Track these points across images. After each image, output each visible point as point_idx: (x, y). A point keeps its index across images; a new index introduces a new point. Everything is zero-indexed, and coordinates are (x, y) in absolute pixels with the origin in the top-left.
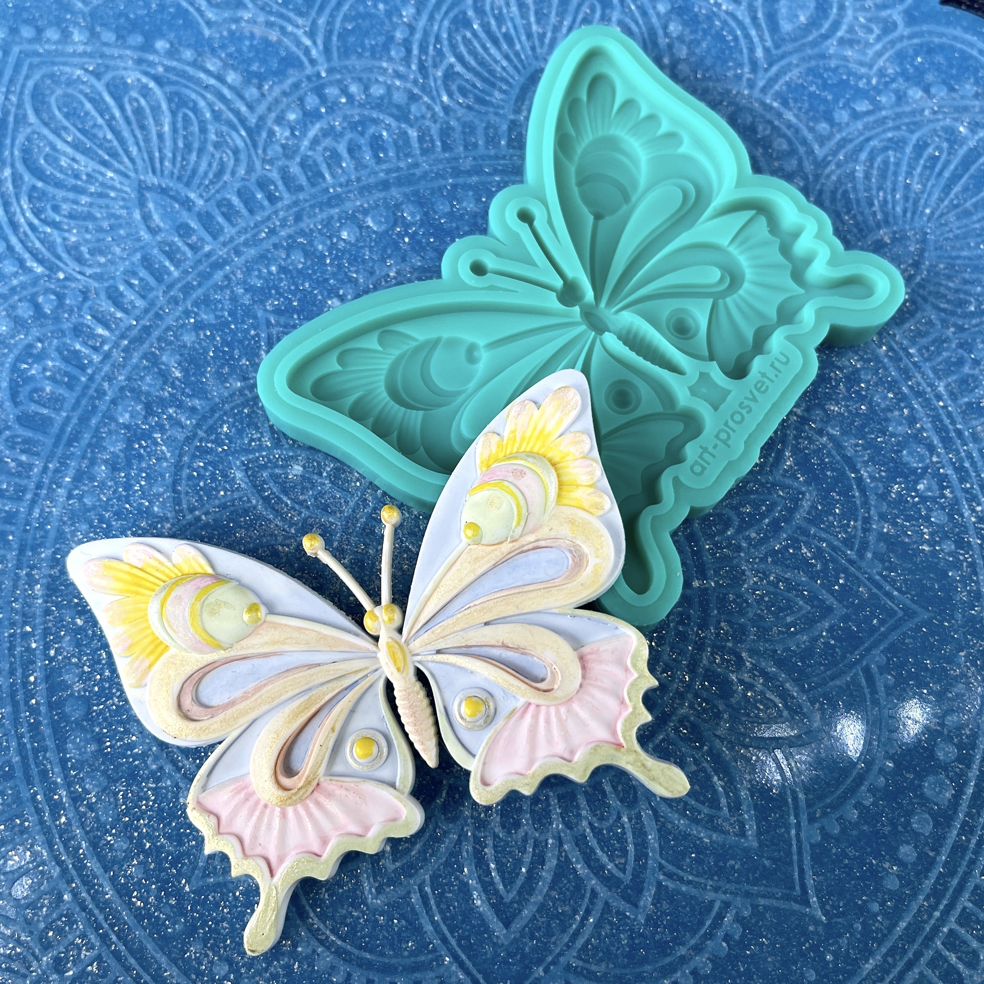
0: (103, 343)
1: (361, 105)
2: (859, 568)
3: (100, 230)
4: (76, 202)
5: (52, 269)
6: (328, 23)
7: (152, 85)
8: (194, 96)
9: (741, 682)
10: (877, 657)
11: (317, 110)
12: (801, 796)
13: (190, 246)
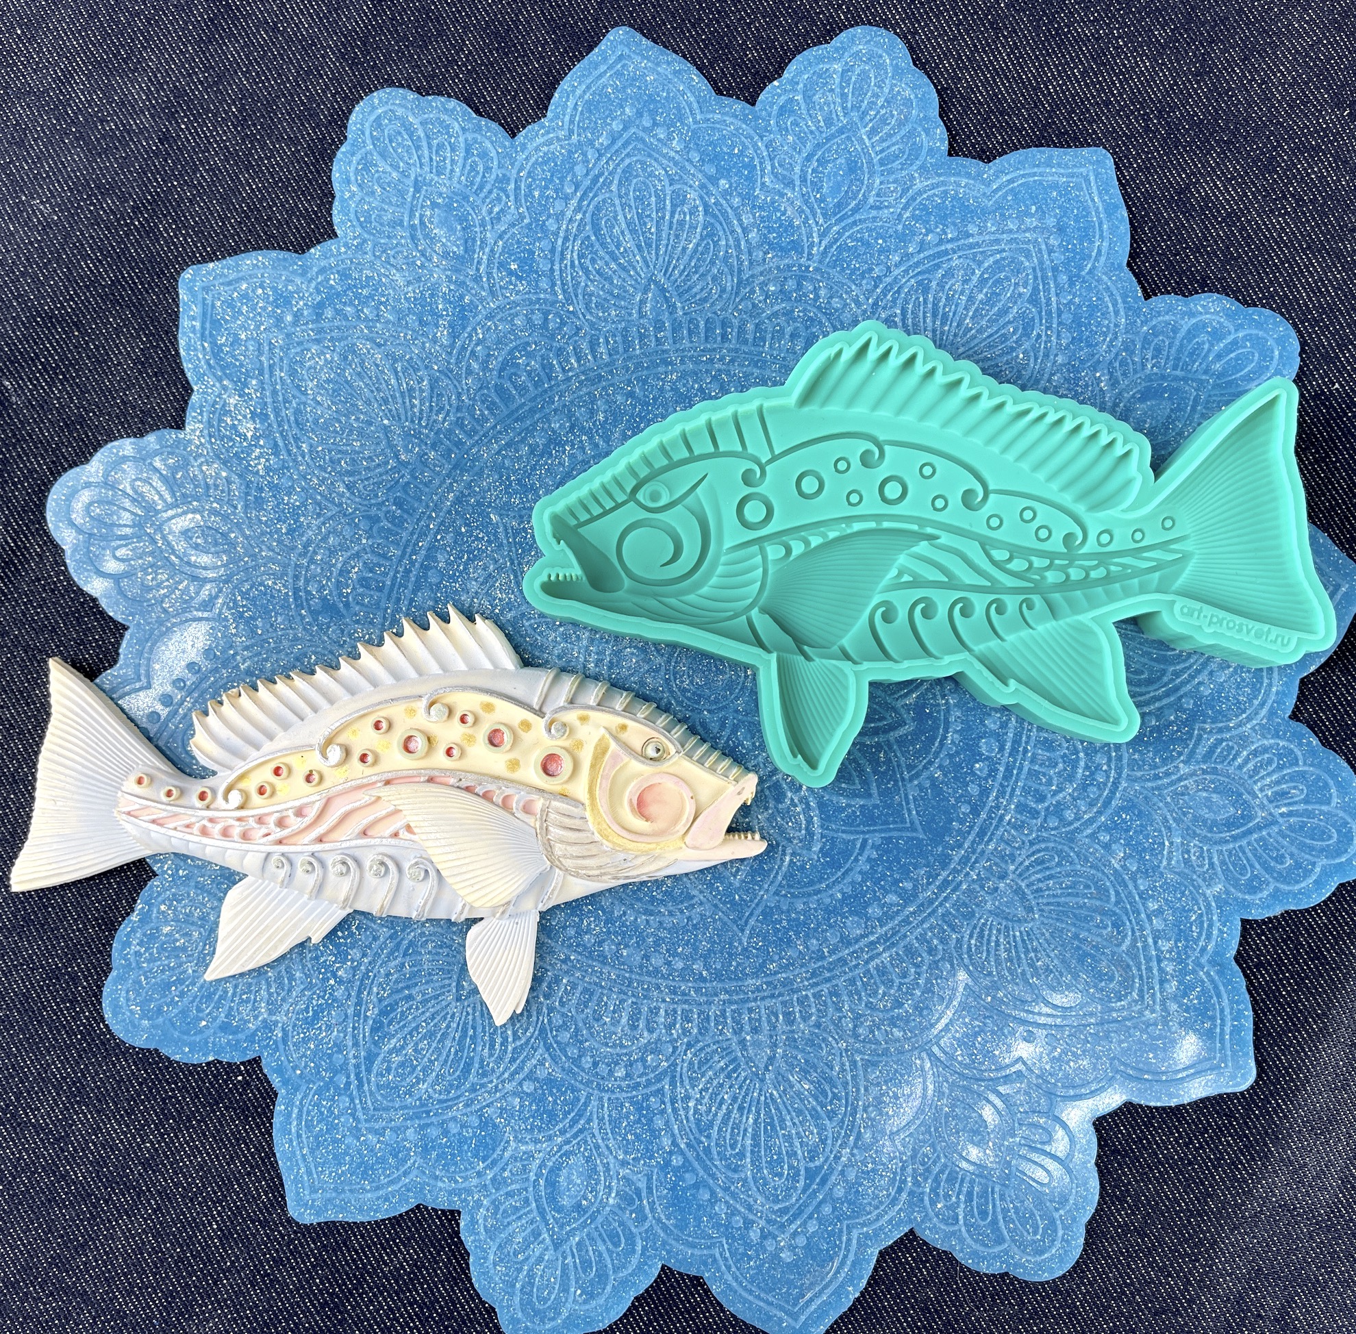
0: (570, 370)
1: (819, 308)
2: (904, 786)
3: (612, 294)
4: (607, 264)
5: (569, 300)
6: (838, 233)
7: (700, 209)
8: (721, 233)
9: (792, 800)
10: (876, 838)
11: (790, 292)
12: (780, 878)
13: (657, 339)
